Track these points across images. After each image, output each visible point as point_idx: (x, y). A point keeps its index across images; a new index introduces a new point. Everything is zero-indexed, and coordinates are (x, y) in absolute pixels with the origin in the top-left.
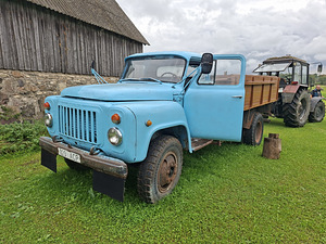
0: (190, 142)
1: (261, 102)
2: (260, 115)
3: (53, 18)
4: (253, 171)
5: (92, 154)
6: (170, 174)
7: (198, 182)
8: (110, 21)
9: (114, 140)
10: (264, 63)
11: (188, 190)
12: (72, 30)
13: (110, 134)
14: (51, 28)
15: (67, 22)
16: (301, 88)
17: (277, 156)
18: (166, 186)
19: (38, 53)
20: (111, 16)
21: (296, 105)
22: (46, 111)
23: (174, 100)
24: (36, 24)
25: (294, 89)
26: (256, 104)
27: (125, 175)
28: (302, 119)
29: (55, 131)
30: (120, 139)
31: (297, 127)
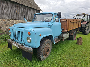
0: (54, 40)
1: (76, 27)
2: (75, 31)
3: (14, 4)
4: (74, 49)
5: (22, 45)
6: (48, 51)
7: (57, 53)
8: (31, 5)
9: (29, 41)
10: (76, 16)
11: (53, 56)
12: (20, 8)
13: (28, 39)
14: (14, 7)
15: (18, 5)
16: (87, 23)
17: (81, 44)
18: (46, 55)
19: (10, 14)
20: (31, 3)
21: (86, 28)
22: (9, 31)
23: (49, 27)
24: (9, 6)
25: (85, 23)
26: (74, 28)
27: (32, 52)
28: (88, 32)
29: (12, 37)
30: (31, 40)
31: (86, 34)
